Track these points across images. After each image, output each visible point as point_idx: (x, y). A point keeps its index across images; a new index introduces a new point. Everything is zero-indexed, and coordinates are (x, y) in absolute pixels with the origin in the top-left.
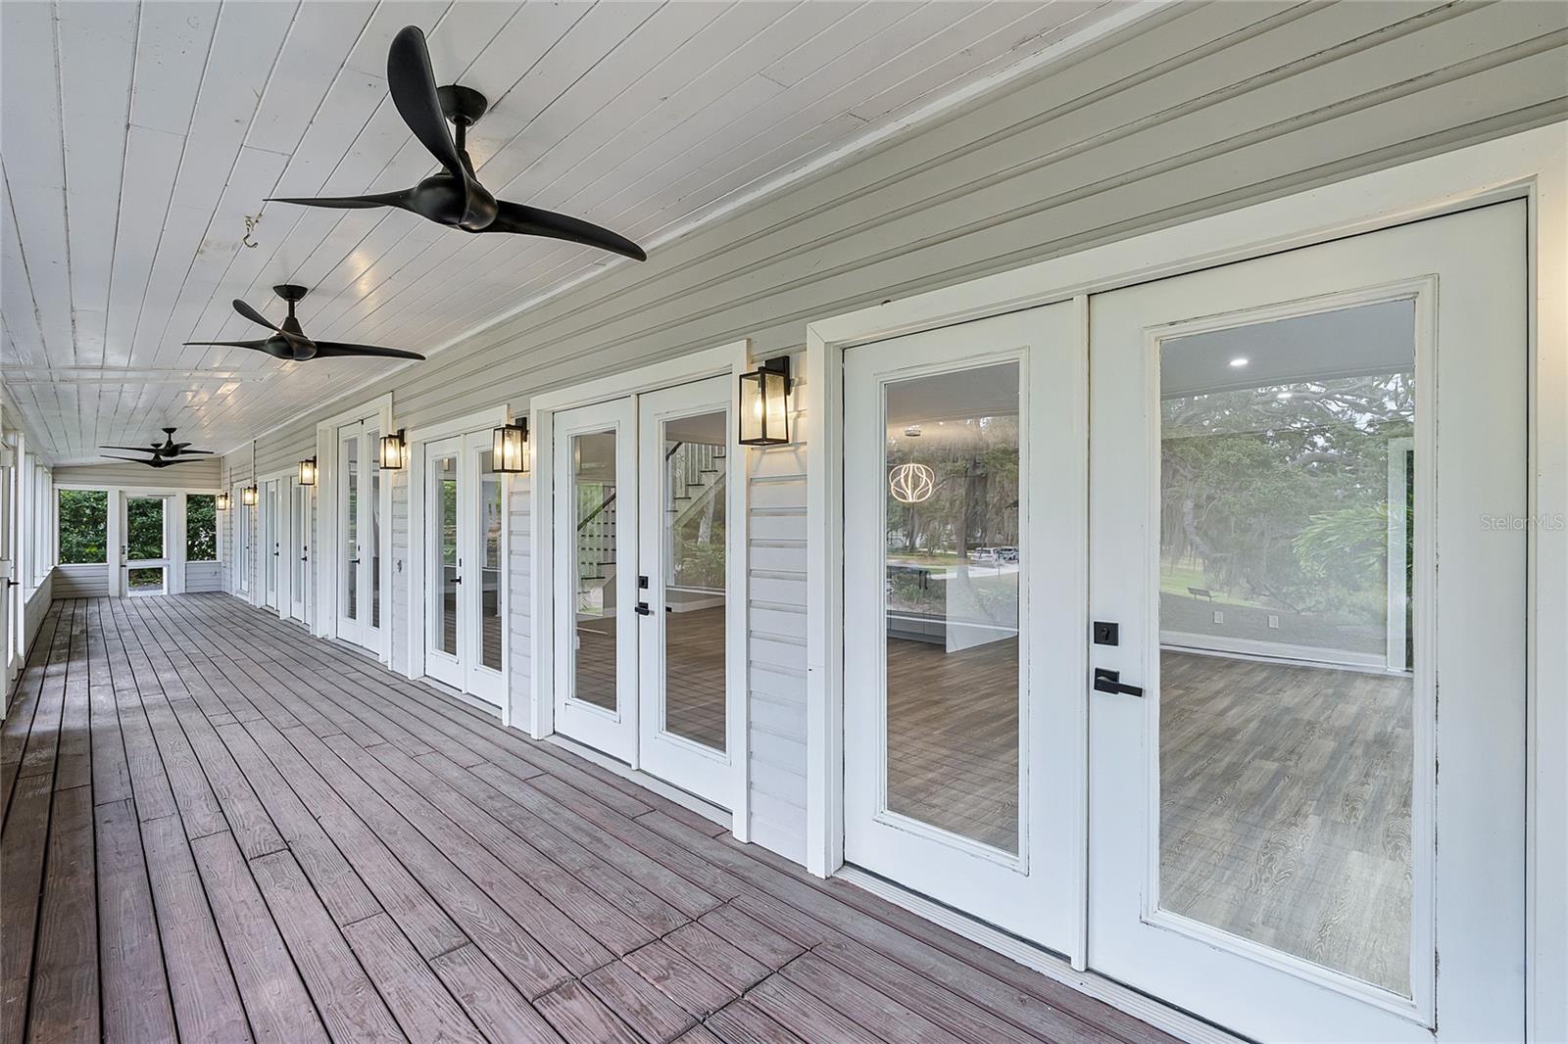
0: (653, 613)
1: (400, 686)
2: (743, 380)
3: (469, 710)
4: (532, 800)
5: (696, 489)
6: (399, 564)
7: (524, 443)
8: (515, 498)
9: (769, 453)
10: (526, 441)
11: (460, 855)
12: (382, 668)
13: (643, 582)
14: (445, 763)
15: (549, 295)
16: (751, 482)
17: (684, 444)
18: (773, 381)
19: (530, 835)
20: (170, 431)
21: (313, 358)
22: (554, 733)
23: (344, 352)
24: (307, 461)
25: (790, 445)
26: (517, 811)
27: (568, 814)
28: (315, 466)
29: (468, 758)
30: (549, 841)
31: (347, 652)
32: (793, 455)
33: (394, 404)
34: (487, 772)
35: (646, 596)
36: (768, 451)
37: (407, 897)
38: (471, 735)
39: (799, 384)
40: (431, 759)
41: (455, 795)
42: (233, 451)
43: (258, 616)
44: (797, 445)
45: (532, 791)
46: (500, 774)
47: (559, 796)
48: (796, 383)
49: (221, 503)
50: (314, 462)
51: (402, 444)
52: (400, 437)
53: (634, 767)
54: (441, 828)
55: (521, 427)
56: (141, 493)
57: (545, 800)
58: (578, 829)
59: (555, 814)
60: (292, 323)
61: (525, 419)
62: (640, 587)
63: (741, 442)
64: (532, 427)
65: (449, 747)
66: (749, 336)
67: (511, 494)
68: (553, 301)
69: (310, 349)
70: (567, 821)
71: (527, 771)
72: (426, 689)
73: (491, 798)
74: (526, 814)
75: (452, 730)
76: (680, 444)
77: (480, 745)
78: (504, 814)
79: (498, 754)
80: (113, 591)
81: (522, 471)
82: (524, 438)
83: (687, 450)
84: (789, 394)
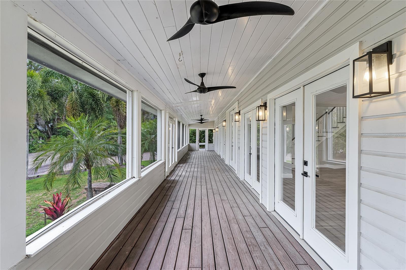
0: (309, 176)
1: (237, 182)
2: (355, 62)
3: (252, 194)
4: (260, 238)
5: (341, 124)
6: (239, 148)
7: (266, 111)
8: (263, 129)
9: (375, 102)
10: (266, 110)
11: (230, 253)
12: (235, 175)
13: (305, 163)
14: (239, 212)
15: (273, 58)
16: (362, 119)
17: (336, 108)
18: (378, 58)
19: (254, 255)
20: (201, 116)
21: (207, 92)
22: (275, 211)
23: (214, 89)
24: (224, 121)
25: (393, 95)
26: (253, 241)
27: (270, 250)
28: (226, 122)
29: (246, 212)
30: (260, 261)
31: (230, 169)
32: (395, 102)
33: (238, 104)
34: (249, 219)
35: (307, 169)
36: (374, 100)
37: (209, 264)
38: (250, 204)
39: (400, 55)
40: (236, 209)
41: (237, 226)
42: (216, 119)
43: (217, 157)
44: (398, 94)
45: (260, 234)
46: (253, 222)
47: (270, 240)
48: (397, 56)
49: (214, 131)
50: (225, 121)
51: (240, 114)
52: (239, 113)
53: (301, 237)
54: (229, 238)
55: (265, 105)
56: (201, 129)
57: (264, 240)
58: (272, 260)
59: (266, 248)
60: (202, 83)
61: (266, 102)
62: (304, 165)
63: (354, 97)
64: (268, 105)
65: (242, 206)
66: (361, 40)
67: (262, 128)
68: (274, 59)
69: (206, 90)
70: (269, 254)
71: (262, 225)
72: (243, 184)
73: (247, 232)
74: (255, 244)
75: (245, 200)
76: (335, 107)
77: (251, 208)
78: (249, 240)
79: (254, 213)
80: (197, 149)
81: (265, 120)
82: (266, 109)
83: (337, 110)
84: (391, 63)
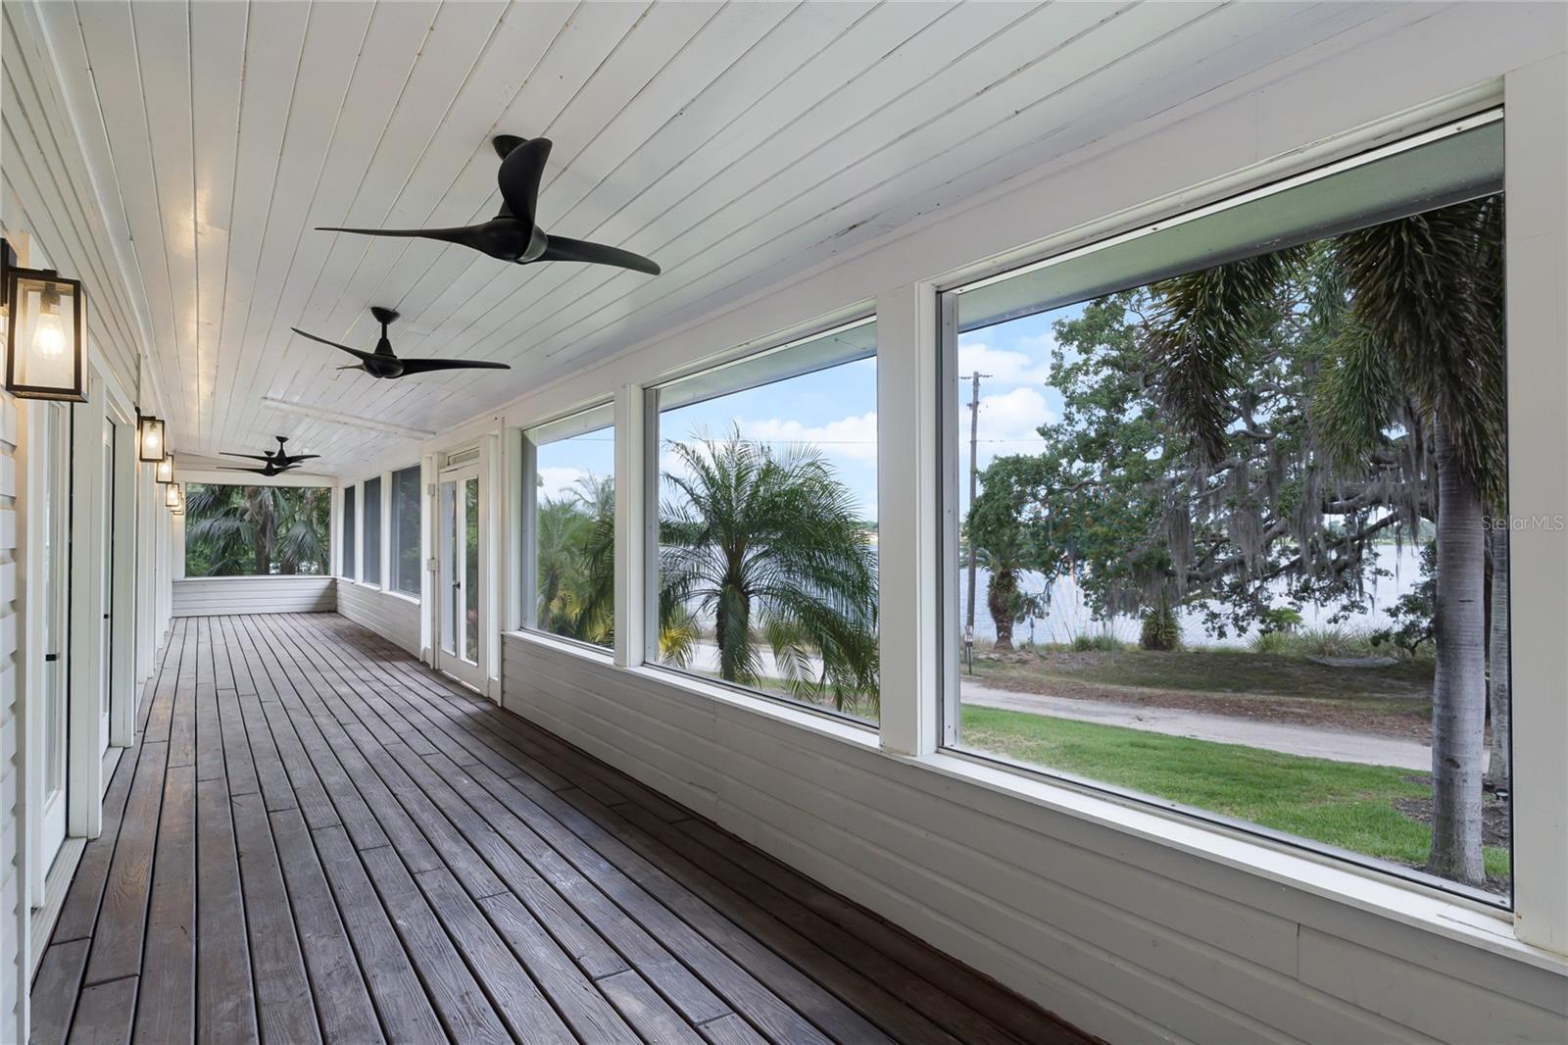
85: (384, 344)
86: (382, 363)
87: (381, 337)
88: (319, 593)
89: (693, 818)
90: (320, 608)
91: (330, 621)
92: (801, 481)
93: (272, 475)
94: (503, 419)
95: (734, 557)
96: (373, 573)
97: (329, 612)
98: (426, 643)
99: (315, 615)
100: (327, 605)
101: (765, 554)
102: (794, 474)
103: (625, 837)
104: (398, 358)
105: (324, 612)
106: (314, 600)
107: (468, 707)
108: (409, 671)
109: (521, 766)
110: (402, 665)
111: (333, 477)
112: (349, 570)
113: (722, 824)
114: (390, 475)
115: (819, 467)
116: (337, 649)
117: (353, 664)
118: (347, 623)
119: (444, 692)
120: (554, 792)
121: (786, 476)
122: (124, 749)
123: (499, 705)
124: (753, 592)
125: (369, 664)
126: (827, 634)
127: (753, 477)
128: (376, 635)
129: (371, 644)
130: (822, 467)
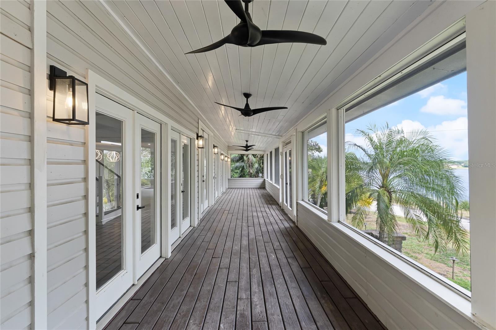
85: (247, 105)
86: (247, 112)
87: (246, 103)
88: (261, 183)
89: (357, 298)
90: (262, 187)
91: (262, 191)
92: (417, 145)
93: (247, 151)
94: (296, 129)
95: (385, 177)
96: (271, 179)
97: (263, 188)
98: (281, 201)
99: (260, 189)
100: (263, 186)
101: (400, 176)
102: (414, 143)
103: (323, 302)
104: (252, 109)
105: (262, 188)
106: (260, 185)
107: (287, 225)
108: (275, 209)
109: (294, 253)
110: (274, 207)
111: (264, 151)
112: (267, 178)
113: (370, 306)
114: (274, 150)
115: (427, 139)
116: (259, 200)
117: (261, 205)
118: (266, 192)
119: (281, 218)
120: (301, 268)
121: (410, 143)
122: (194, 227)
123: (296, 225)
124: (392, 192)
125: (266, 206)
126: (430, 213)
127: (394, 145)
128: (271, 196)
129: (269, 199)
130: (429, 139)
